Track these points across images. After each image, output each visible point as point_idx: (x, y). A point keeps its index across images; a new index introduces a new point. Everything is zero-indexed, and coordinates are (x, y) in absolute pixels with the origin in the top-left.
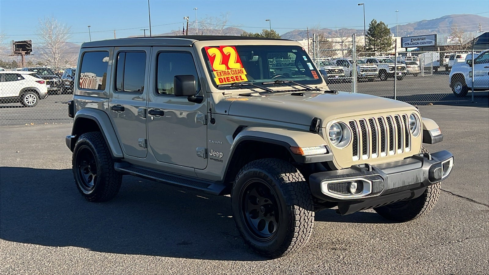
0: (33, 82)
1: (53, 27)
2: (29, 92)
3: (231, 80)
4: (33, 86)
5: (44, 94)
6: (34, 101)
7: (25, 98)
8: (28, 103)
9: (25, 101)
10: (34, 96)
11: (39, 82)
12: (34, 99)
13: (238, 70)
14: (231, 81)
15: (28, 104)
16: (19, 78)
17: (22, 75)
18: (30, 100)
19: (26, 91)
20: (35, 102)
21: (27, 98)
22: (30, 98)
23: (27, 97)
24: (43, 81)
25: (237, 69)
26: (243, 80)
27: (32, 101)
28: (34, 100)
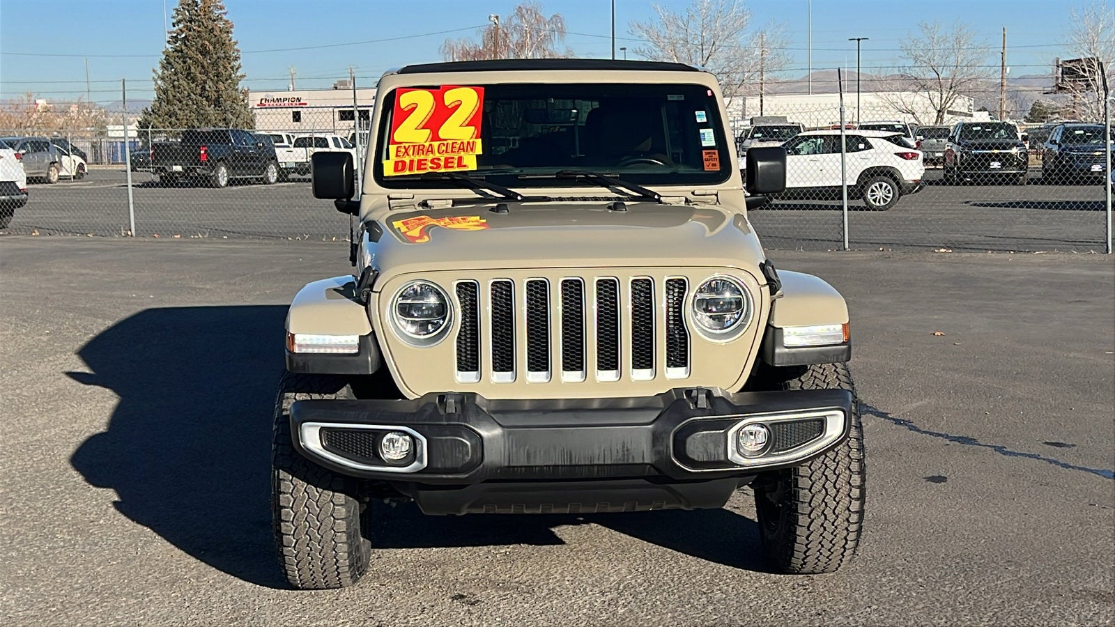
0: (889, 156)
1: (1101, 26)
2: (879, 178)
3: (430, 165)
4: (888, 164)
5: (911, 182)
6: (888, 197)
7: (870, 190)
8: (875, 201)
9: (869, 197)
10: (889, 187)
11: (901, 155)
12: (889, 193)
13: (462, 143)
14: (428, 167)
15: (873, 203)
16: (862, 146)
17: (869, 140)
18: (880, 194)
19: (872, 175)
20: (889, 200)
21: (873, 191)
22: (879, 189)
23: (873, 186)
24: (912, 153)
25: (459, 142)
26: (465, 166)
27: (884, 196)
28: (889, 195)
